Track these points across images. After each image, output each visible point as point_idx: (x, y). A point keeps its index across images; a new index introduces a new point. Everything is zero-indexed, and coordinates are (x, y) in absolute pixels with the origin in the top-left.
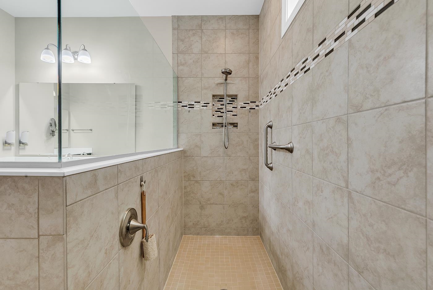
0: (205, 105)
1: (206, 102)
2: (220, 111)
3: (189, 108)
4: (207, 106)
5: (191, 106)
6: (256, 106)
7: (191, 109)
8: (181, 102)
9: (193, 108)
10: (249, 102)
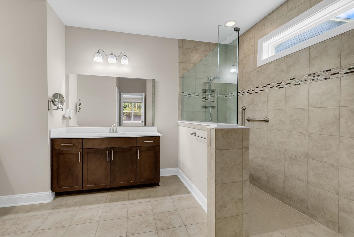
0: (198, 95)
1: (198, 93)
2: (205, 99)
3: (188, 96)
4: (199, 96)
5: (190, 95)
6: (226, 97)
7: (189, 97)
8: (184, 93)
9: (191, 96)
10: (222, 94)
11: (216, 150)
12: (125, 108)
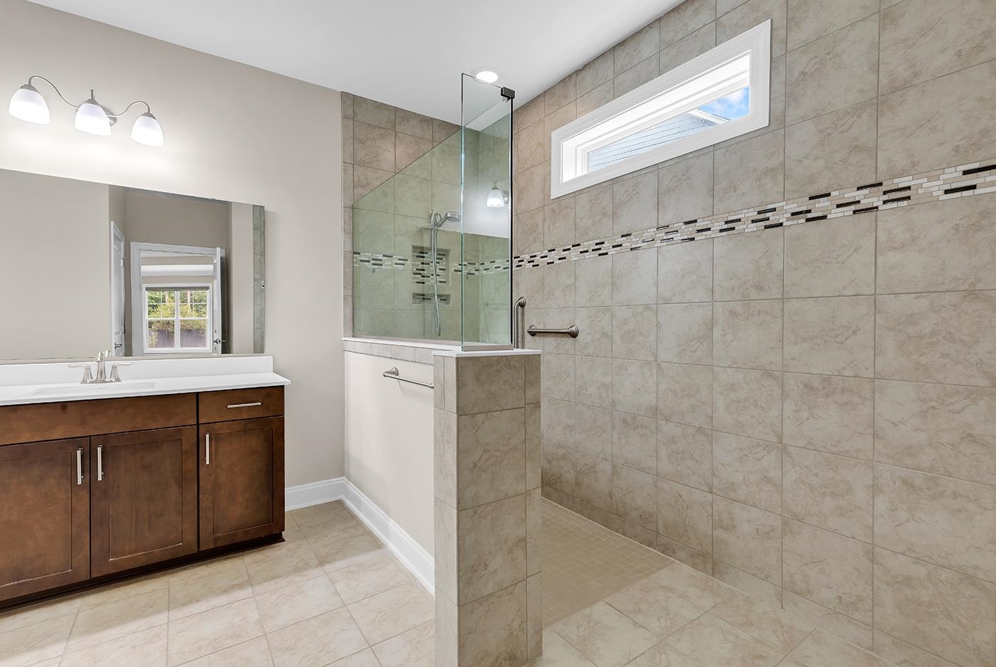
0: (401, 262)
1: (402, 258)
2: (421, 274)
3: (373, 264)
4: (404, 265)
5: (378, 263)
6: (476, 270)
7: (376, 267)
8: (359, 254)
9: (381, 265)
10: (466, 263)
11: (459, 415)
12: (154, 307)
